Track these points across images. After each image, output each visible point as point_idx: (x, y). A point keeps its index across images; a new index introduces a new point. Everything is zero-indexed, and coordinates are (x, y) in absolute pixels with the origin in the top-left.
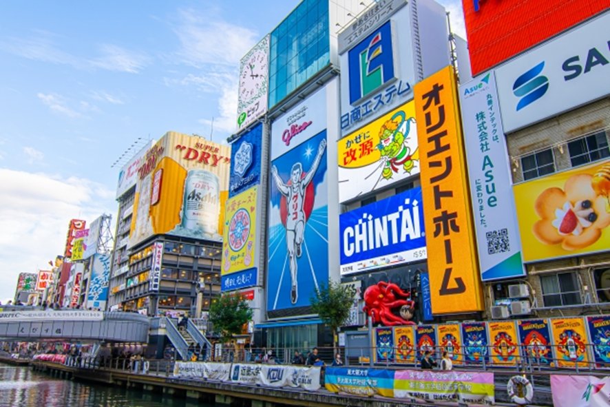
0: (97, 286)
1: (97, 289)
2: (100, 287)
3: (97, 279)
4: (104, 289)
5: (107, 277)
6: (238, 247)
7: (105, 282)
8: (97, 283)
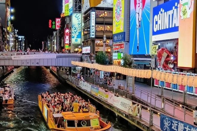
0: (76, 31)
1: (76, 32)
2: (77, 31)
3: (75, 27)
4: (79, 32)
5: (80, 26)
6: (118, 20)
7: (79, 29)
8: (75, 29)
